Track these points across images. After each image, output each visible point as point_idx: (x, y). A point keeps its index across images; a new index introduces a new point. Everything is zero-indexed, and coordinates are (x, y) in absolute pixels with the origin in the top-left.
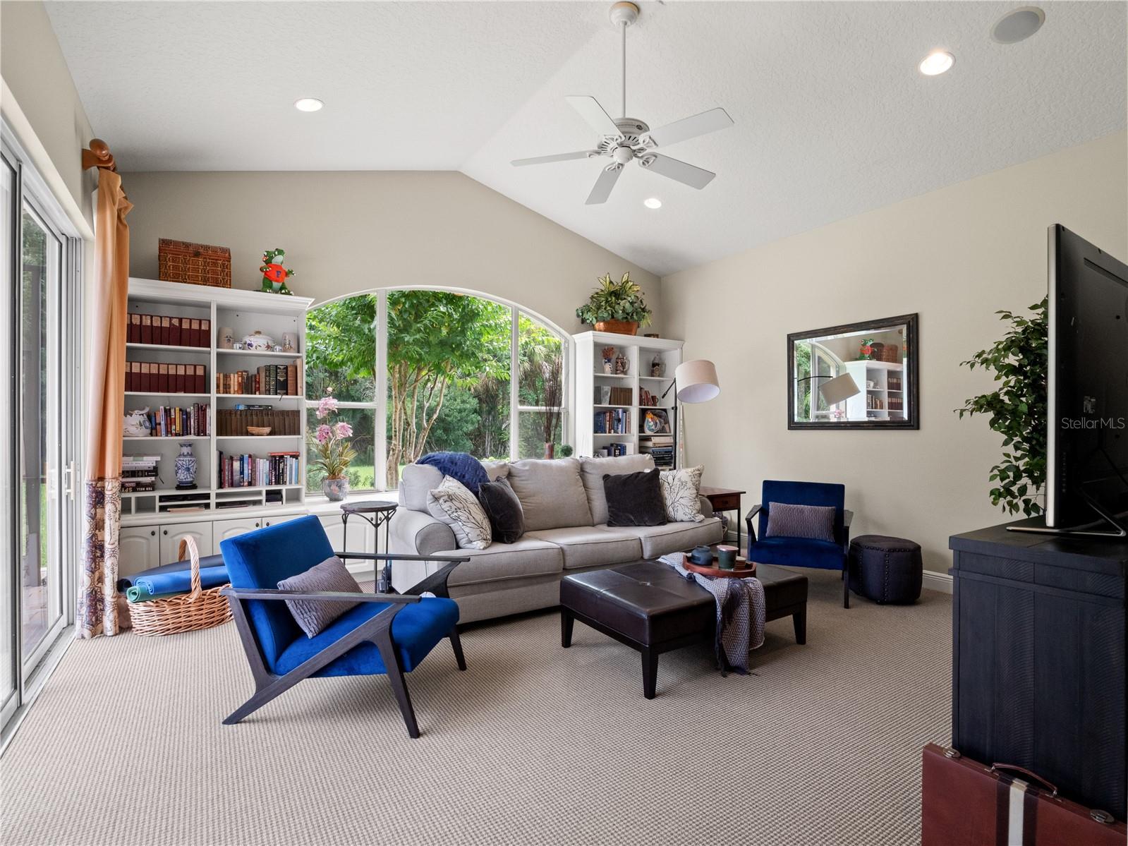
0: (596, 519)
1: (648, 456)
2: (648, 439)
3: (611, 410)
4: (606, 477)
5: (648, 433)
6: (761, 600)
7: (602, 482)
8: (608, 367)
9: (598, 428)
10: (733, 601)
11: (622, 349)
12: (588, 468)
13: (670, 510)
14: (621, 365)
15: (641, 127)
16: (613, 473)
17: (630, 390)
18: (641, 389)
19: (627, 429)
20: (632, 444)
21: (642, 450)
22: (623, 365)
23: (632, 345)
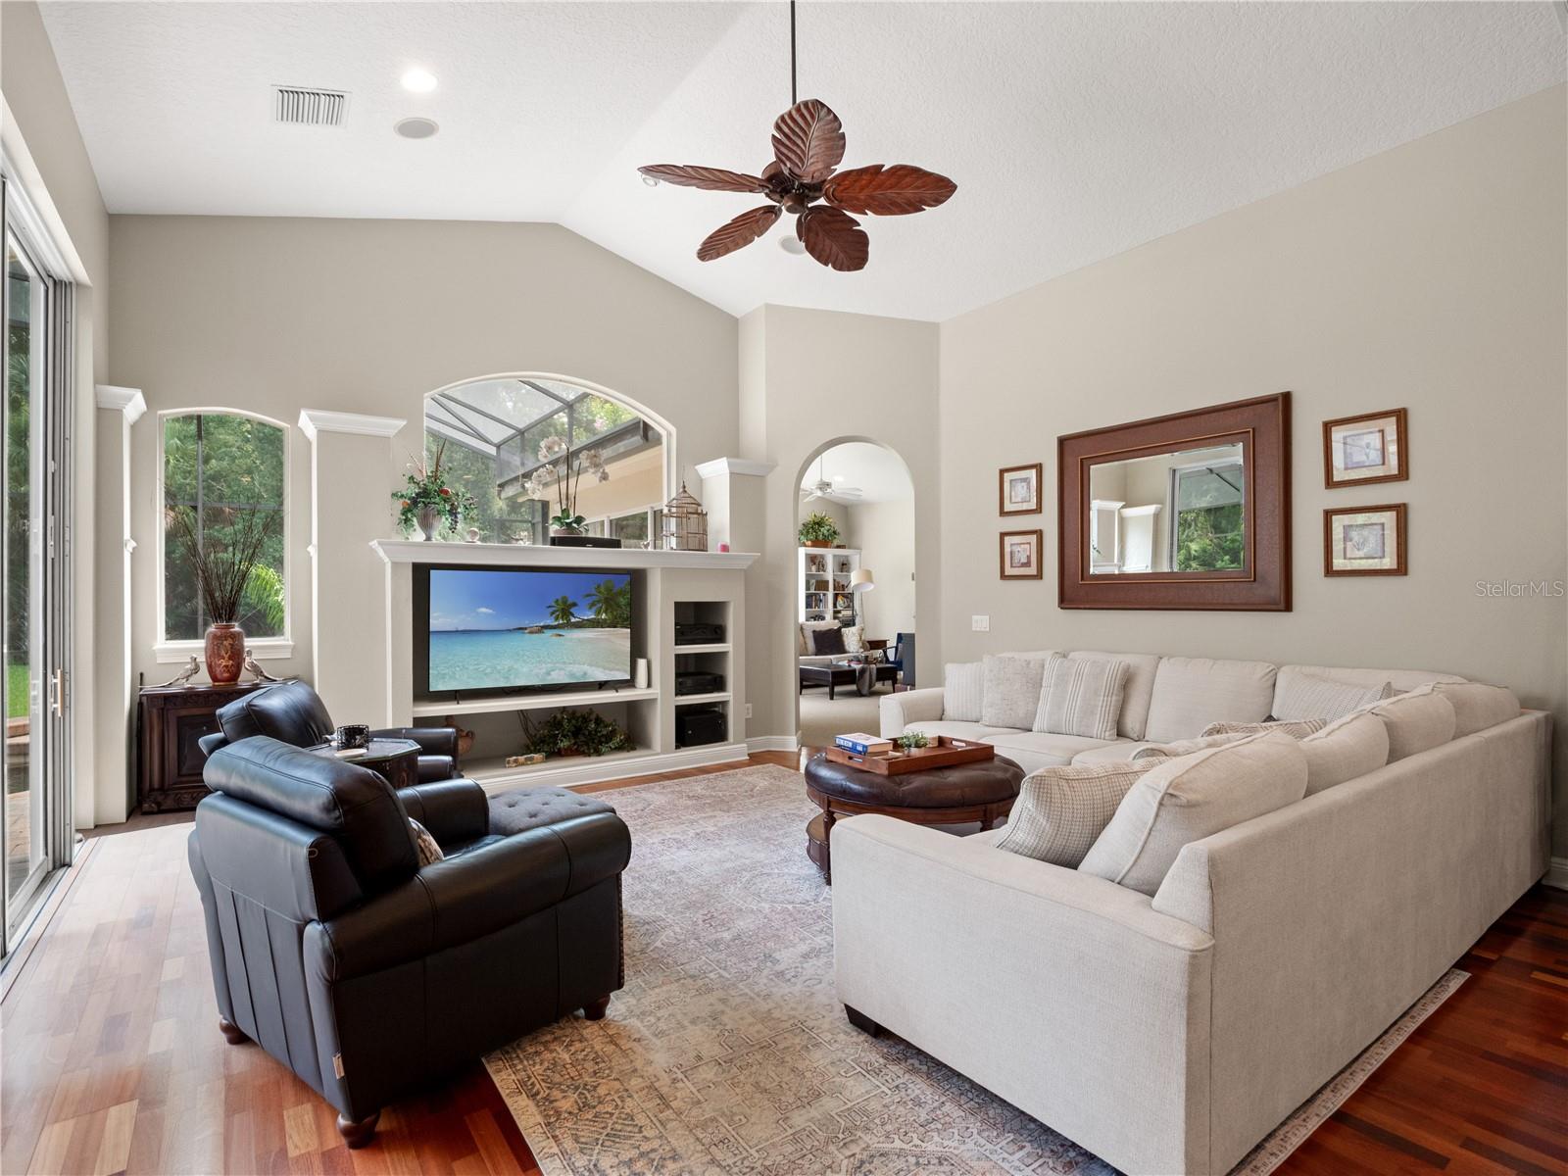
0: (810, 653)
1: (837, 621)
2: (839, 612)
3: (815, 594)
4: (814, 632)
5: (839, 608)
6: (875, 672)
7: (811, 634)
8: (814, 568)
9: (808, 605)
10: (863, 671)
11: (822, 557)
12: (804, 627)
13: (847, 648)
14: (821, 566)
15: (828, 485)
16: (818, 629)
17: (827, 582)
18: (834, 580)
19: (826, 606)
20: (829, 616)
21: (835, 618)
22: (823, 566)
23: (829, 554)
